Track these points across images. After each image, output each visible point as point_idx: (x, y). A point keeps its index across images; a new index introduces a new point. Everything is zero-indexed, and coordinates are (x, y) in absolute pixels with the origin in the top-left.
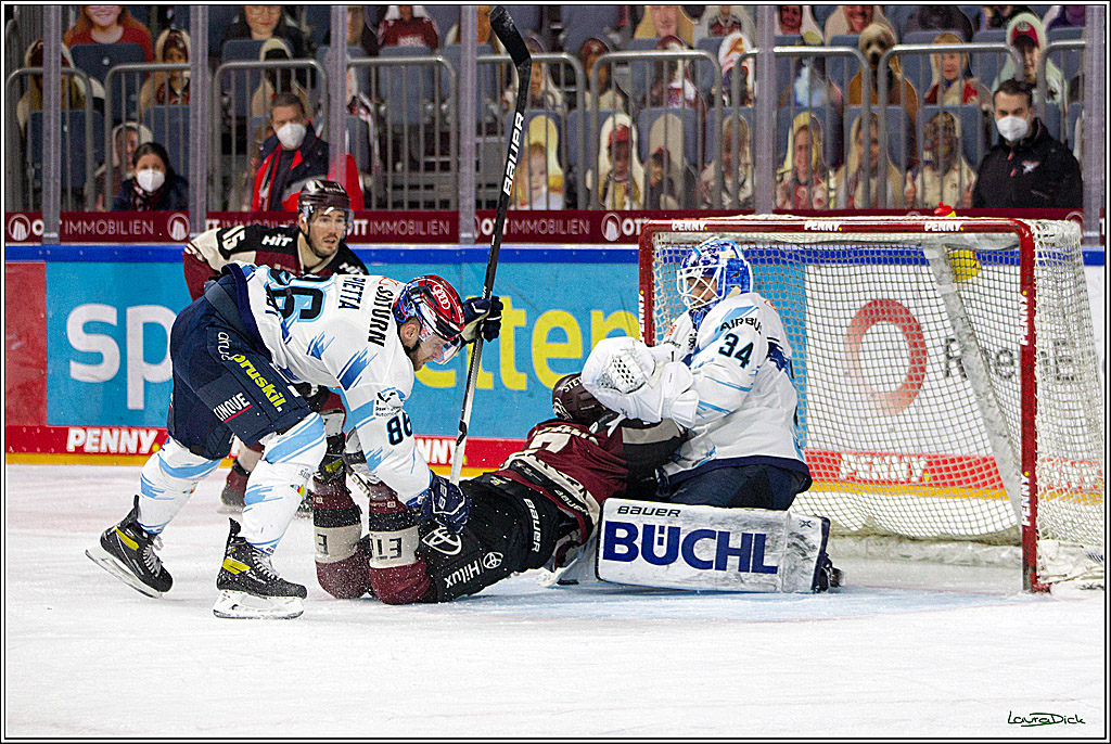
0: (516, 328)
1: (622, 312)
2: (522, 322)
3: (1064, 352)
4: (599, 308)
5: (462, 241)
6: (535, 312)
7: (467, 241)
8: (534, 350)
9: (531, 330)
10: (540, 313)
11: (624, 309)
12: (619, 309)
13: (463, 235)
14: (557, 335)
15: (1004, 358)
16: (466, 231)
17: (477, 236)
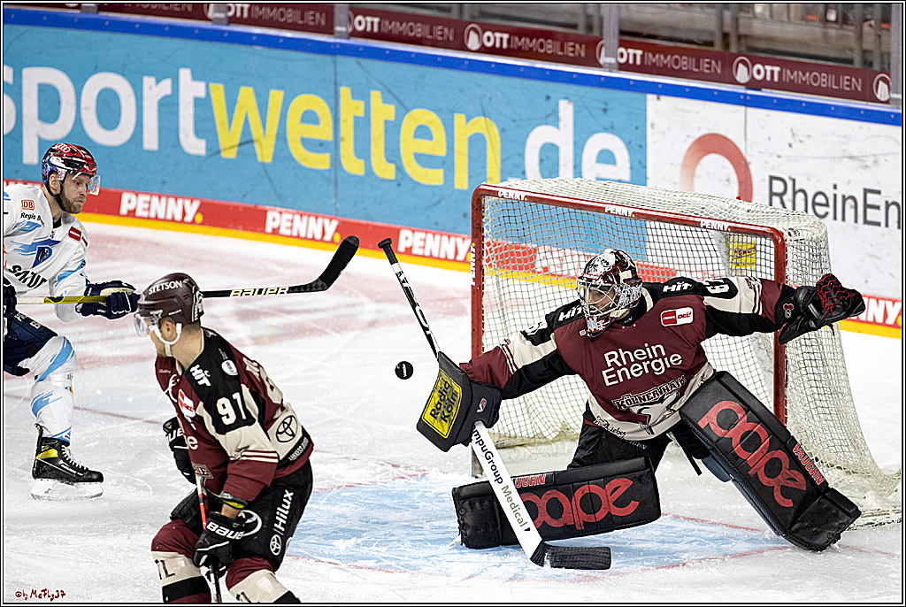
0: (386, 122)
1: (482, 118)
2: (392, 117)
3: (872, 199)
4: (462, 113)
5: (337, 34)
6: (403, 109)
7: (341, 35)
8: (402, 144)
9: (400, 125)
10: (408, 110)
11: (484, 116)
12: (479, 115)
13: (338, 29)
14: (423, 132)
15: (820, 199)
16: (341, 25)
17: (350, 30)
